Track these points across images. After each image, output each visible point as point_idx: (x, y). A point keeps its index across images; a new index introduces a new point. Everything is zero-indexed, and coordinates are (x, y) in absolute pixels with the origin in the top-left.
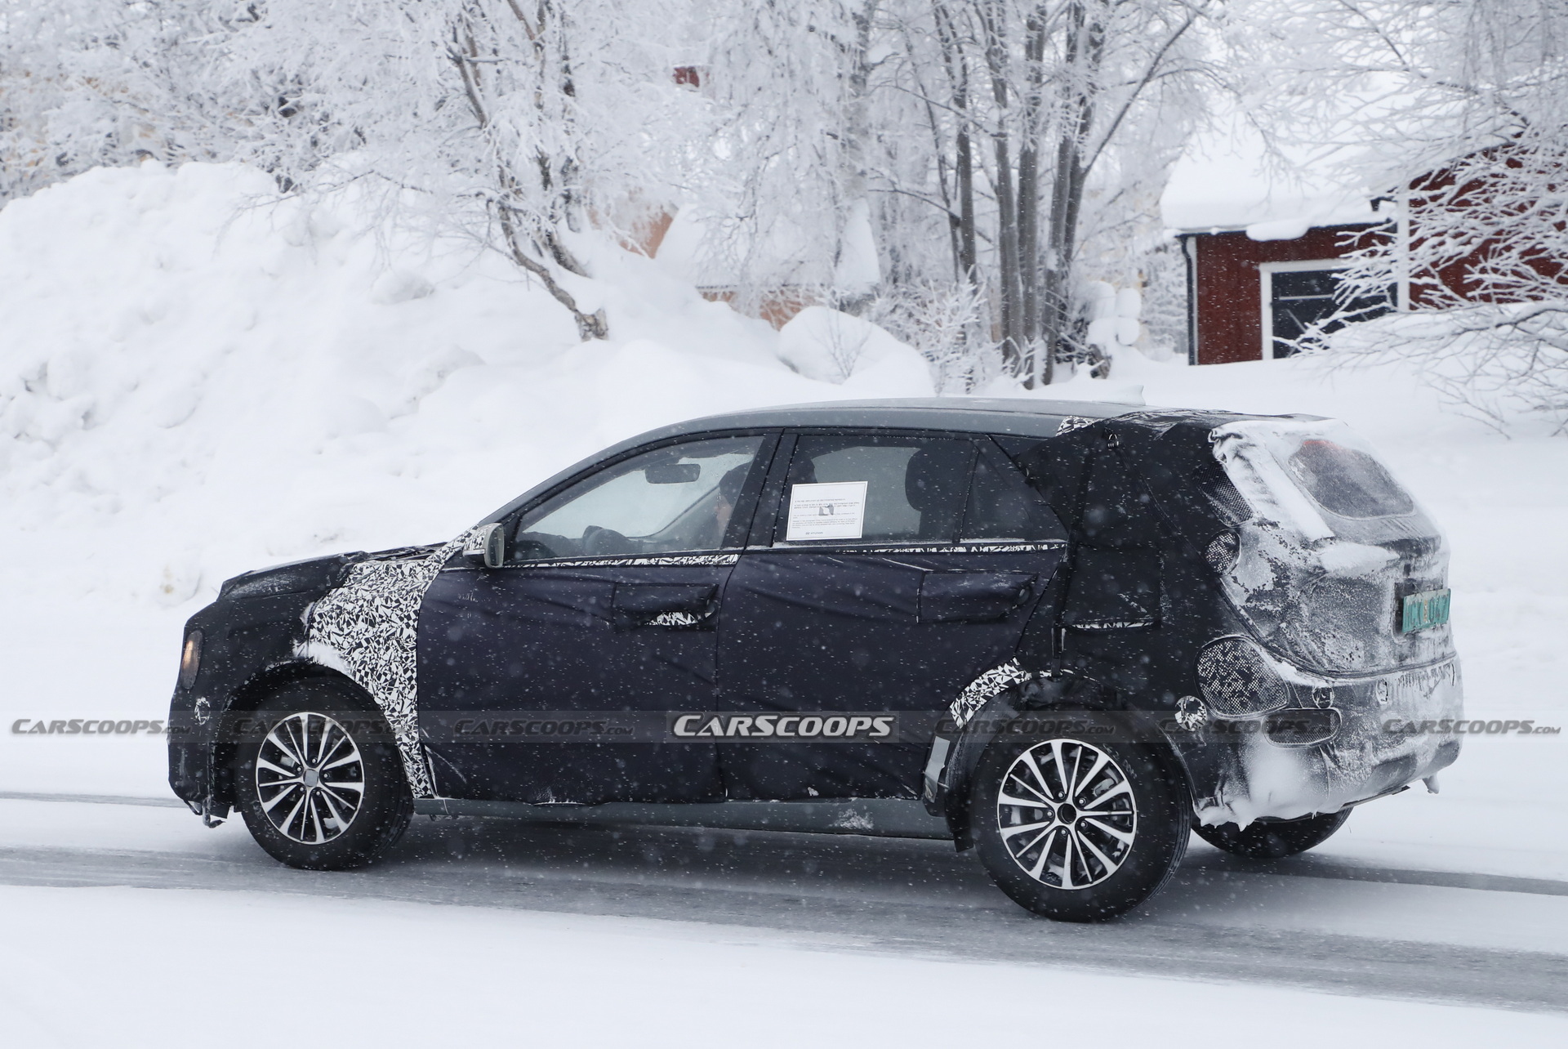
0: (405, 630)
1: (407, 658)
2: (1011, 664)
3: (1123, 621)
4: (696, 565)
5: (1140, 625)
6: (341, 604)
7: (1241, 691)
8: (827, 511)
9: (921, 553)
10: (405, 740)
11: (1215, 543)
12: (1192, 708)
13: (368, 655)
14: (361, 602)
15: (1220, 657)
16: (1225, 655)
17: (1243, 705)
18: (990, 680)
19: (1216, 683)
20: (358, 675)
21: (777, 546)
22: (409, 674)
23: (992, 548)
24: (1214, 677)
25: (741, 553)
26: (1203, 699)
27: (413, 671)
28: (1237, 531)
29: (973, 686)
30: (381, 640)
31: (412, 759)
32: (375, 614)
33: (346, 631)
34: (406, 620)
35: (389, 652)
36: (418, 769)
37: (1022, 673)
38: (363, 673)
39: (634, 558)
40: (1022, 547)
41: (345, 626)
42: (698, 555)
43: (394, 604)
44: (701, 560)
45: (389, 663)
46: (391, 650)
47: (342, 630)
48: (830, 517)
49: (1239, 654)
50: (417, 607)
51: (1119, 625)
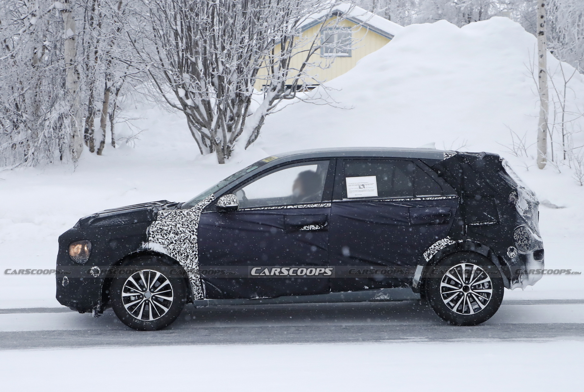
0: (192, 236)
1: (193, 247)
2: (447, 238)
3: (486, 222)
4: (314, 208)
5: (492, 223)
6: (161, 227)
7: (527, 244)
8: (362, 187)
9: (404, 201)
10: (194, 278)
11: (511, 195)
12: (512, 250)
13: (177, 246)
14: (170, 226)
15: (520, 233)
16: (521, 232)
17: (528, 248)
18: (439, 244)
19: (520, 241)
20: (172, 254)
21: (344, 200)
22: (195, 253)
23: (430, 198)
24: (519, 240)
25: (332, 203)
26: (516, 247)
27: (196, 252)
28: (516, 190)
29: (432, 247)
30: (182, 240)
31: (196, 285)
32: (178, 230)
33: (166, 237)
34: (192, 232)
35: (185, 245)
36: (199, 289)
37: (452, 241)
38: (174, 253)
39: (287, 206)
40: (442, 198)
41: (165, 235)
42: (314, 204)
43: (186, 226)
44: (316, 206)
45: (186, 249)
46: (186, 244)
47: (164, 237)
48: (364, 189)
49: (525, 232)
50: (197, 227)
51: (486, 223)
